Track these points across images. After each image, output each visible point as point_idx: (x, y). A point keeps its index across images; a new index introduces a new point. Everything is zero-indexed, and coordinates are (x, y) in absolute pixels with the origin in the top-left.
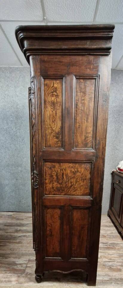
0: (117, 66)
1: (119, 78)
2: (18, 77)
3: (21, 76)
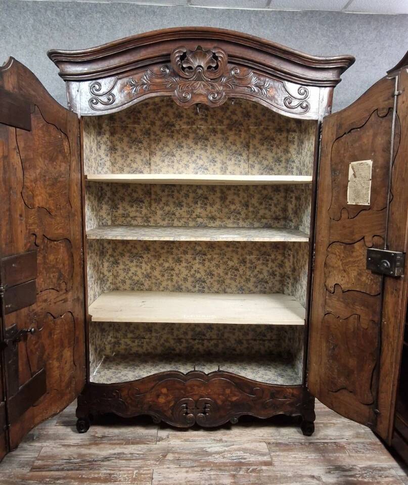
0: (346, 7)
1: (352, 31)
2: (98, 29)
3: (104, 24)
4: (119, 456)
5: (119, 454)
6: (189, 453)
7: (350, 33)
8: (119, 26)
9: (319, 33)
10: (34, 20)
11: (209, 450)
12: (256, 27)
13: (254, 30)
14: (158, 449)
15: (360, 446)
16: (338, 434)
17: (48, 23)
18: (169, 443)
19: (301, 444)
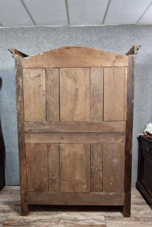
0: (138, 22)
1: (141, 33)
2: (32, 38)
3: (34, 36)
4: (40, 220)
5: (40, 219)
6: (70, 220)
7: (140, 33)
8: (40, 36)
9: (126, 34)
10: (6, 36)
11: (78, 219)
12: (98, 33)
13: (98, 35)
14: (57, 218)
15: (147, 219)
16: (137, 213)
17: (11, 37)
18: (61, 215)
19: (120, 217)
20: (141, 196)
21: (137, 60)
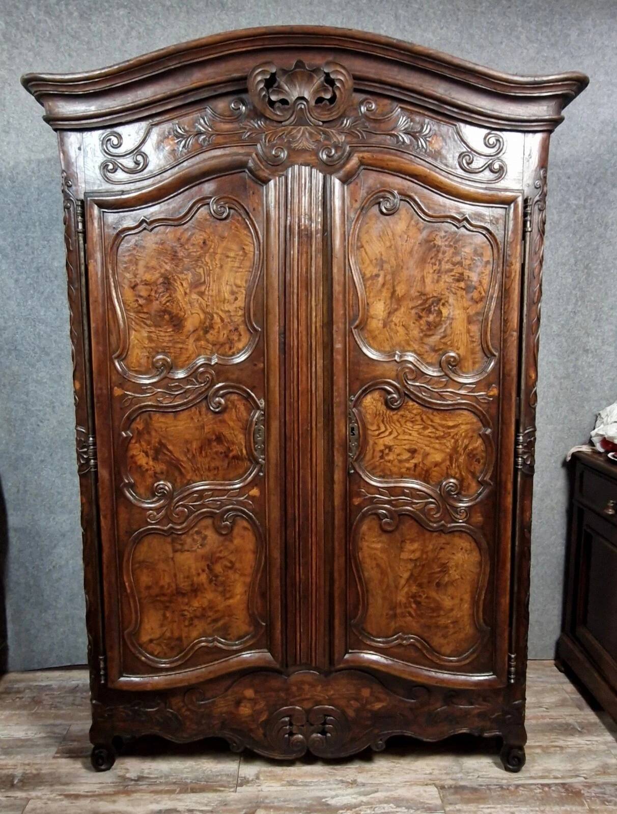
1: (582, 32)
2: (122, 36)
3: (132, 28)
5: (167, 811)
6: (296, 809)
7: (578, 35)
8: (159, 31)
9: (523, 37)
10: (7, 23)
11: (332, 802)
12: (408, 27)
13: (406, 33)
14: (239, 801)
15: (610, 790)
16: (569, 768)
17: (30, 29)
18: (259, 788)
19: (501, 787)
20: (579, 696)
21: (567, 143)
